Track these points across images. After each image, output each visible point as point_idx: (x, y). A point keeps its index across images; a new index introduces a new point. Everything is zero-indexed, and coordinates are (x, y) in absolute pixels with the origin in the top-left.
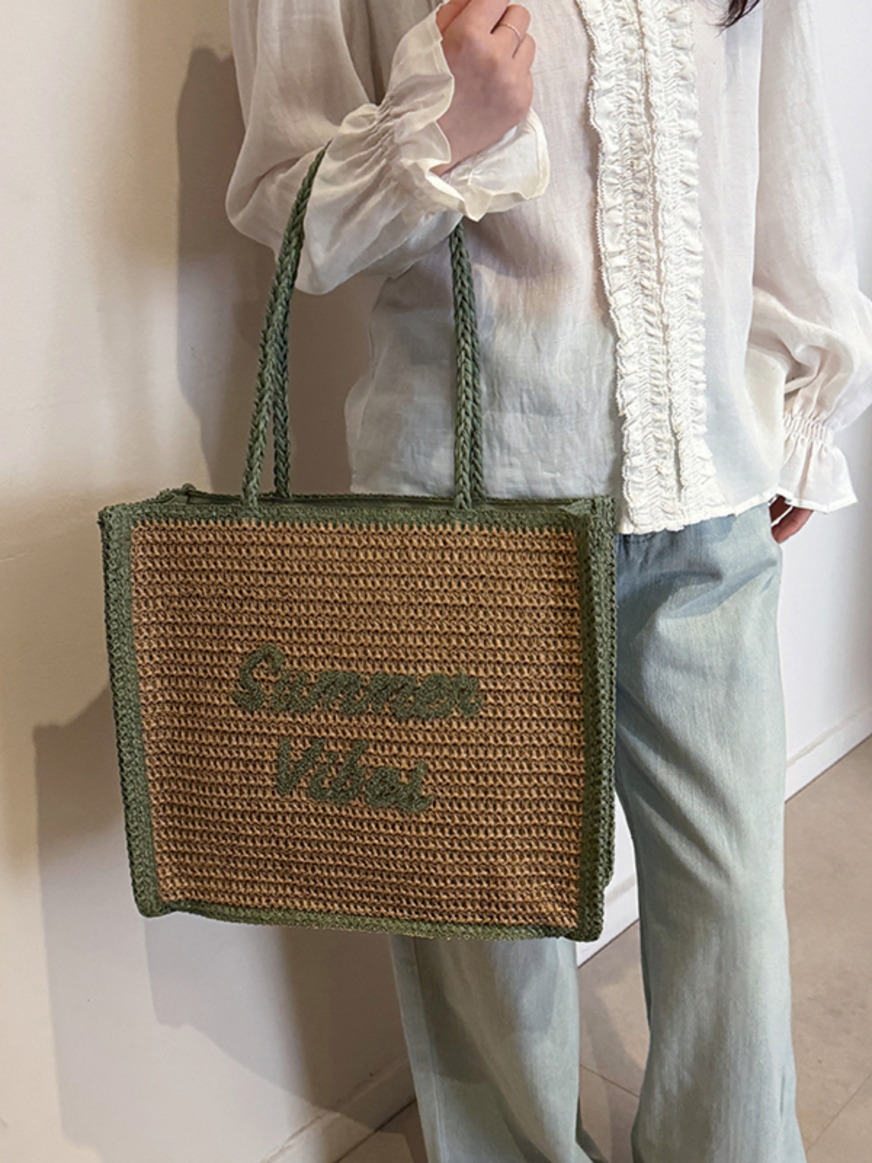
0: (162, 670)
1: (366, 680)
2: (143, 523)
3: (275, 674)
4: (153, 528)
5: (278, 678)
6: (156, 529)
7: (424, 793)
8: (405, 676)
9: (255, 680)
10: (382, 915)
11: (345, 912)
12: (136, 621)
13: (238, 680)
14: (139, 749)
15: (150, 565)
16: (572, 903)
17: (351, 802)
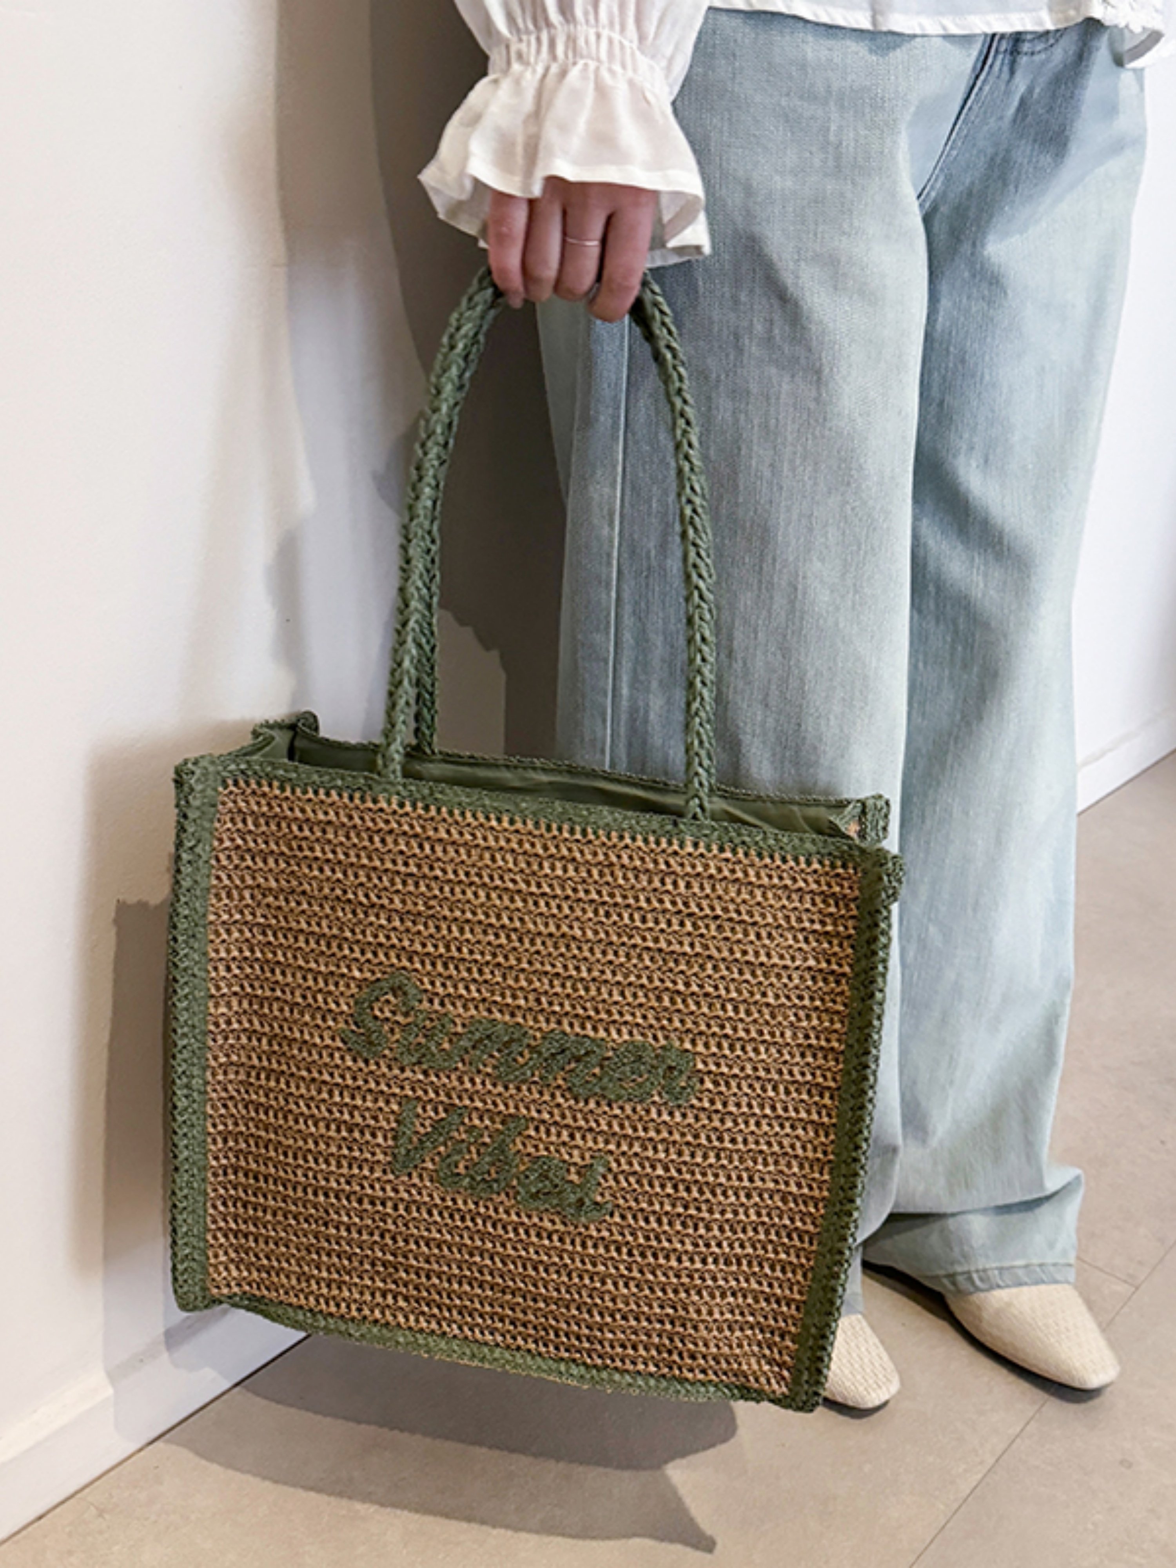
0: (242, 987)
1: (535, 1038)
2: (236, 783)
3: (406, 1015)
4: (249, 791)
5: (410, 1020)
6: (254, 793)
7: (599, 1199)
8: (593, 1040)
9: (376, 1018)
10: (518, 1348)
11: (466, 1338)
12: (212, 918)
13: (352, 1015)
14: (200, 1092)
15: (239, 842)
16: (785, 1363)
17: (494, 1196)
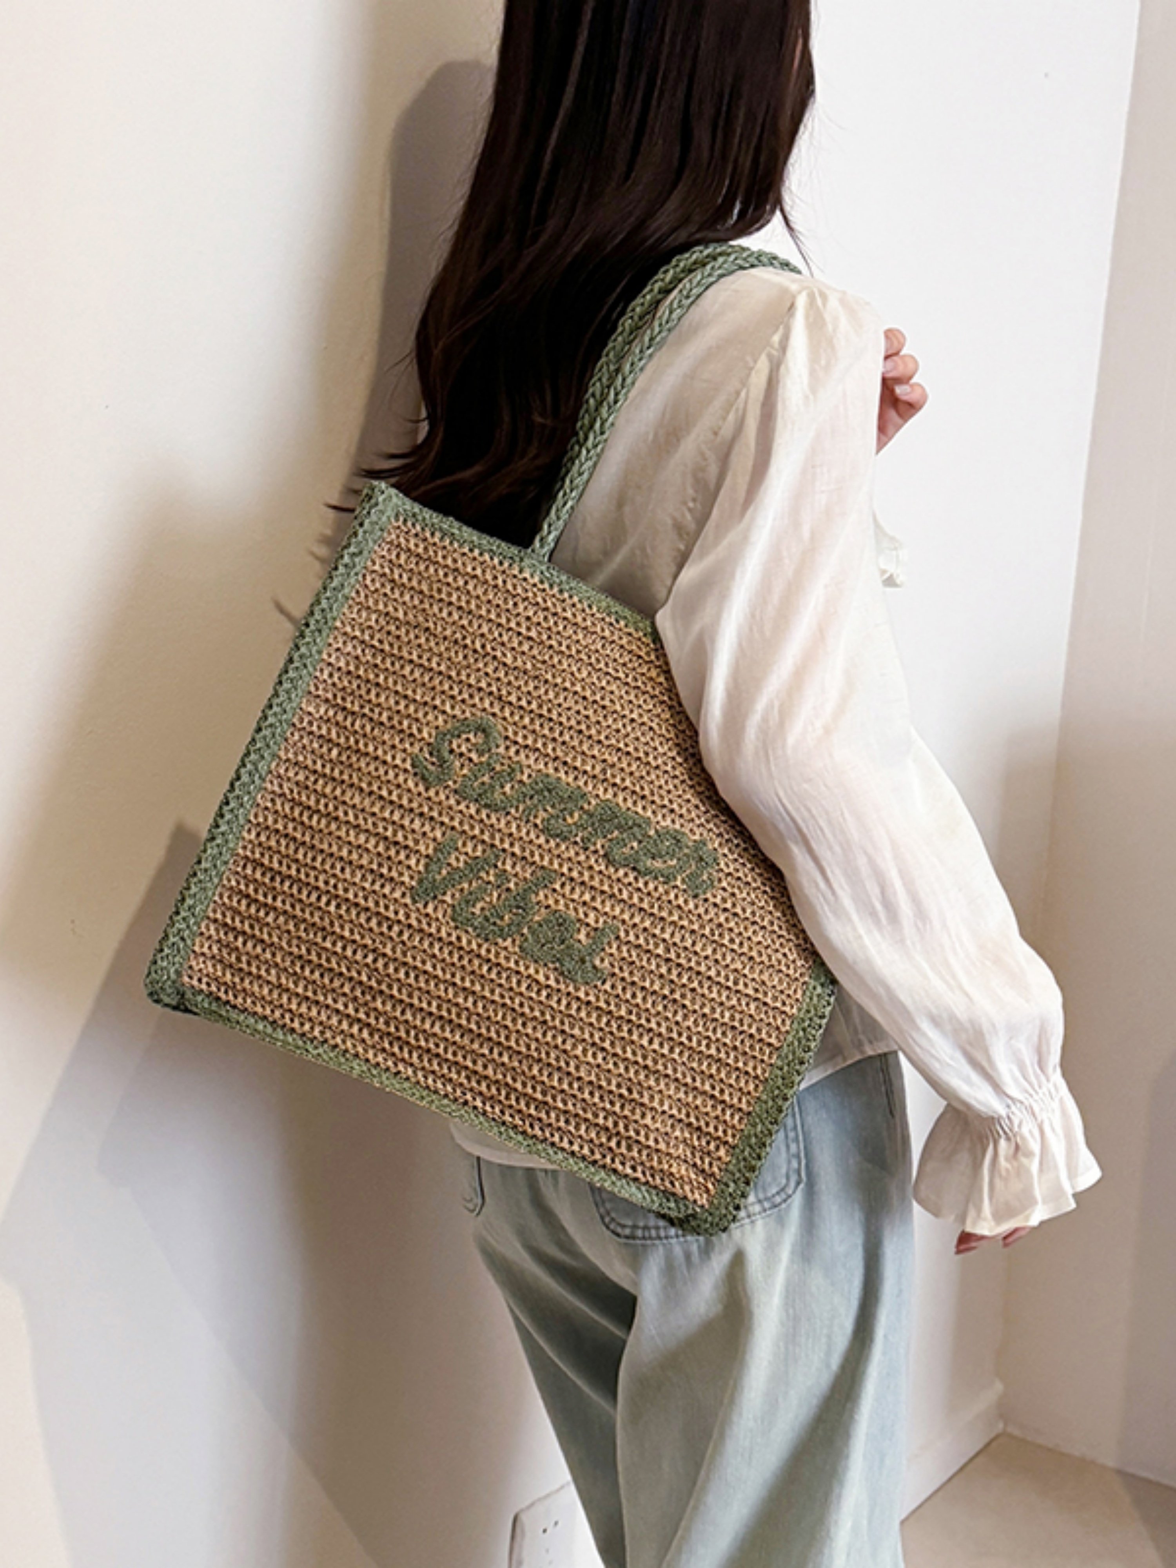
0: (335, 696)
1: (589, 803)
2: (405, 521)
3: (481, 754)
4: (413, 531)
5: (483, 759)
6: (416, 535)
7: (597, 962)
8: (642, 817)
9: (452, 751)
10: (466, 1103)
11: (418, 1082)
13: (429, 744)
15: (387, 570)
16: (713, 1175)
17: (500, 941)
